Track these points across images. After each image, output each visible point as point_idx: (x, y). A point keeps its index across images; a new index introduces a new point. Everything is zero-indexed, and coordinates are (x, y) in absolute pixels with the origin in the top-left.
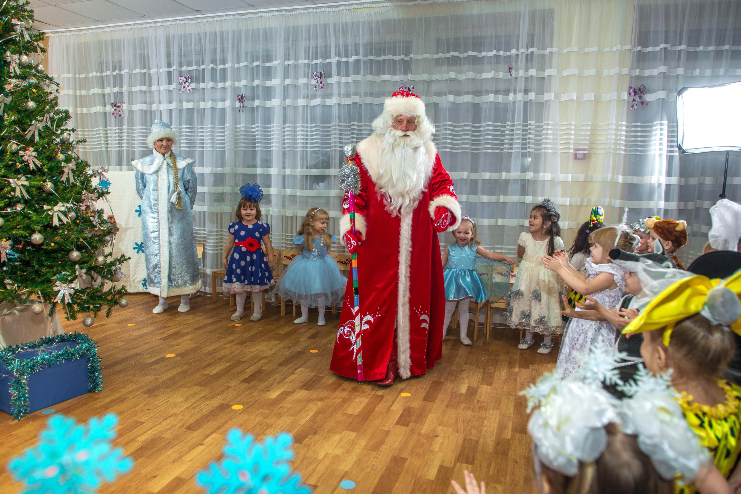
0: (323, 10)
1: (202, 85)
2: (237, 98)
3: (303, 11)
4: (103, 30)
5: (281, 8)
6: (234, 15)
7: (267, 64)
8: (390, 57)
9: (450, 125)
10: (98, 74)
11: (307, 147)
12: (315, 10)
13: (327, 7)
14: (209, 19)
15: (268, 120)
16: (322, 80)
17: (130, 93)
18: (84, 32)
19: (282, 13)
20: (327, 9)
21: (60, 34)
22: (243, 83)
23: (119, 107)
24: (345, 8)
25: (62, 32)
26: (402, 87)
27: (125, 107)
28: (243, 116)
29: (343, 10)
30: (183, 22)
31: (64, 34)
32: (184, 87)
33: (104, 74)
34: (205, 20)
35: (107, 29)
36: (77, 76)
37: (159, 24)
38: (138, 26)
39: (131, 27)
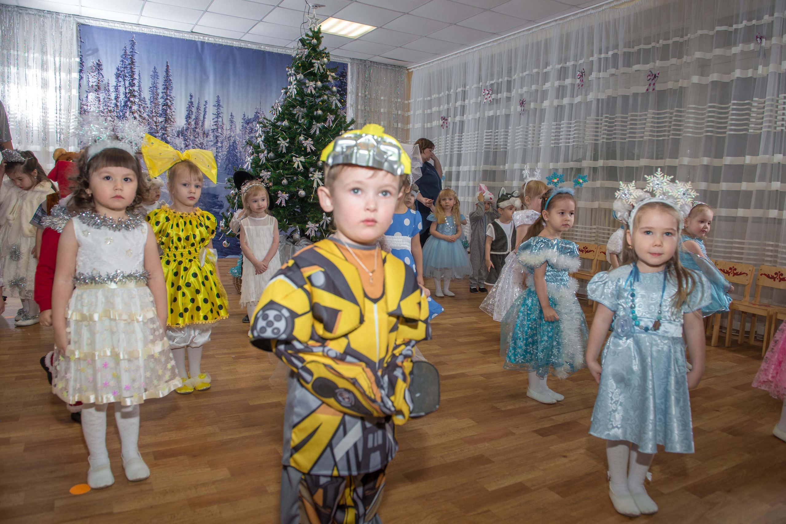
0: (589, 12)
1: (499, 96)
2: (519, 103)
3: (573, 18)
4: (441, 61)
5: (556, 18)
6: (523, 31)
7: (545, 70)
8: (642, 46)
9: (694, 108)
10: (437, 96)
11: (569, 143)
12: (582, 14)
13: (593, 9)
14: (506, 39)
15: (542, 120)
16: (584, 78)
17: (455, 108)
18: (431, 64)
19: (557, 22)
20: (592, 11)
21: (418, 68)
22: (525, 89)
23: (446, 120)
24: (607, 6)
25: (420, 66)
26: (649, 75)
27: (449, 119)
28: (523, 118)
29: (605, 9)
30: (490, 45)
31: (420, 68)
32: (486, 99)
33: (441, 95)
34: (503, 41)
35: (444, 60)
36: (425, 99)
37: (474, 50)
38: (462, 54)
39: (458, 55)
